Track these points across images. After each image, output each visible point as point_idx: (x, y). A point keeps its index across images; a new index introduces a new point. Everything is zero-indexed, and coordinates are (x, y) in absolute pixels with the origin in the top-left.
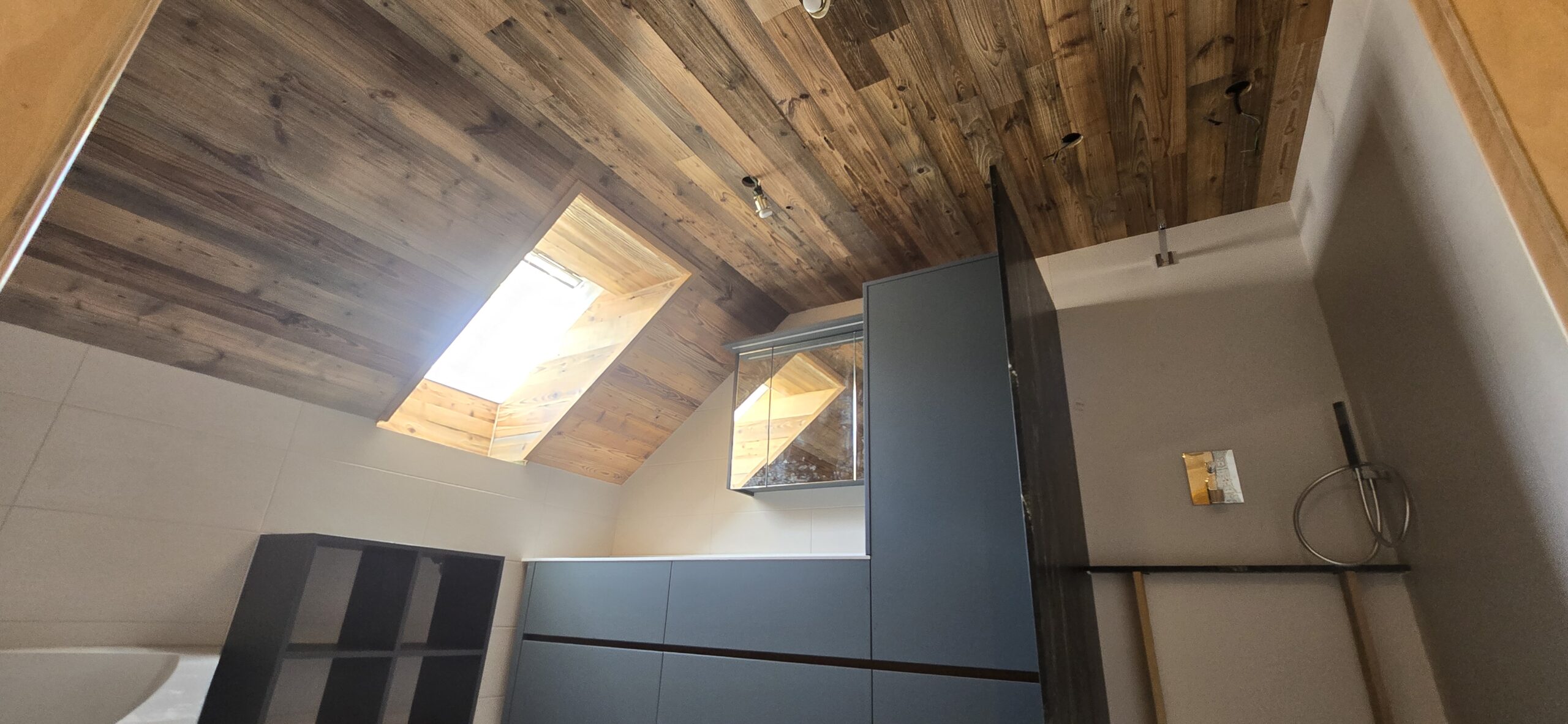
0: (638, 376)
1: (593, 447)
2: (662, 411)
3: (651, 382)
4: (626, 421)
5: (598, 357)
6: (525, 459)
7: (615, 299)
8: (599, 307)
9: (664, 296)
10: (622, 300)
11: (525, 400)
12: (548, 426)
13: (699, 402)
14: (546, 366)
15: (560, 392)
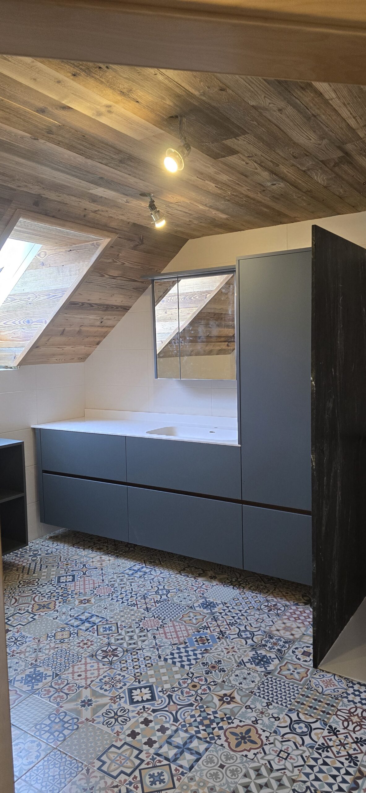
0: (84, 304)
1: (62, 348)
2: (105, 318)
3: (94, 305)
4: (80, 330)
5: (53, 296)
6: (18, 365)
7: (56, 250)
8: (46, 255)
9: (93, 254)
10: (62, 252)
11: (7, 322)
12: (29, 344)
13: (130, 307)
14: (15, 298)
15: (32, 320)
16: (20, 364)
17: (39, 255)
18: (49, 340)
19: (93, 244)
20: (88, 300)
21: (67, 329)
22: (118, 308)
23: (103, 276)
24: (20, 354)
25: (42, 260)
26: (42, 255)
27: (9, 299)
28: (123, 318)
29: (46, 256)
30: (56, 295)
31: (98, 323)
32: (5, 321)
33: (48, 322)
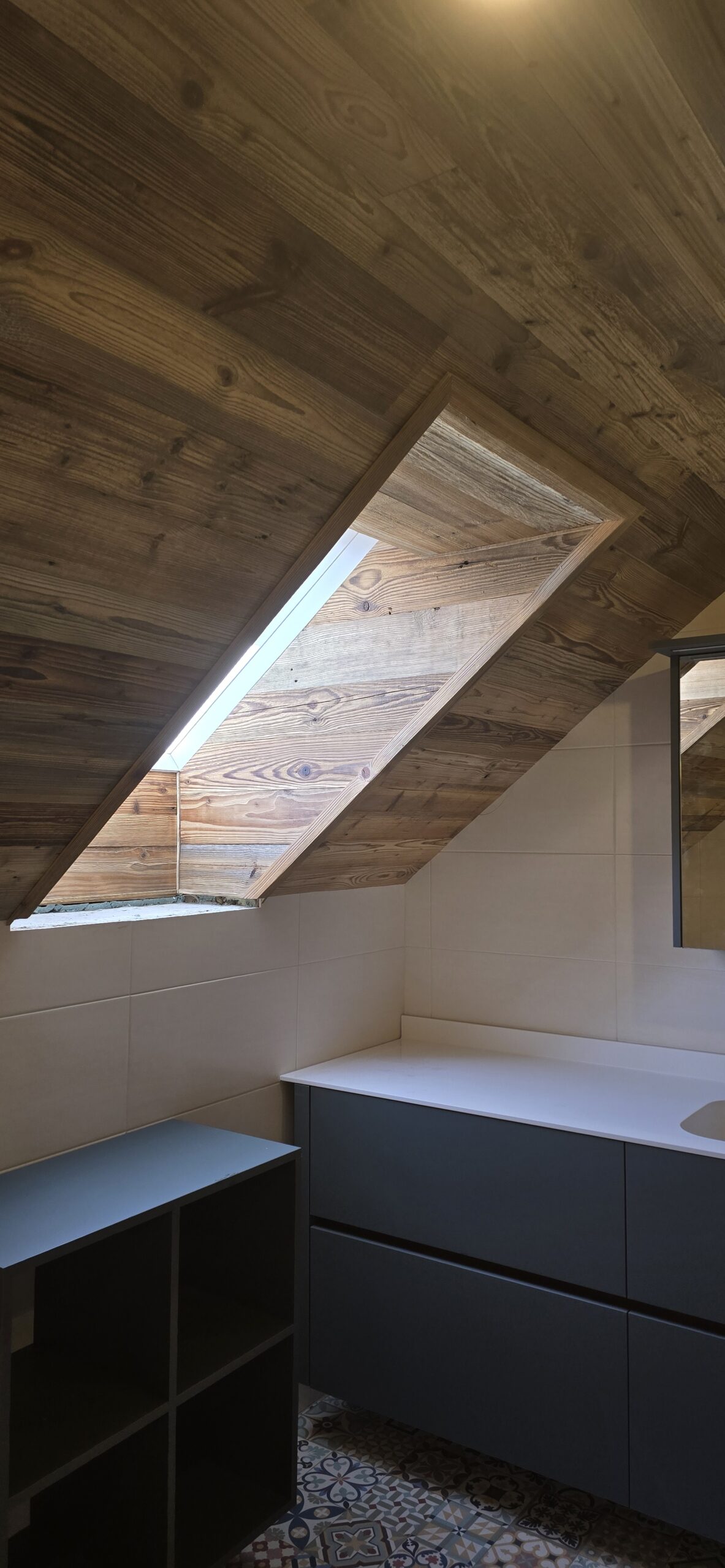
0: (472, 723)
1: (373, 847)
2: (498, 764)
3: (492, 727)
4: (435, 795)
5: (397, 698)
6: (259, 898)
7: (417, 565)
8: (378, 579)
9: (551, 569)
10: (434, 569)
11: (235, 771)
12: (303, 836)
13: (562, 735)
14: (267, 703)
15: (317, 766)
16: (267, 894)
17: (354, 580)
18: (357, 826)
19: (550, 542)
20: (488, 712)
21: (407, 794)
22: (537, 737)
23: (549, 640)
24: (270, 864)
25: (364, 594)
26: (367, 580)
27: (247, 708)
28: (537, 764)
29: (380, 583)
30: (405, 696)
31: (477, 779)
32: (230, 769)
33: (375, 771)
